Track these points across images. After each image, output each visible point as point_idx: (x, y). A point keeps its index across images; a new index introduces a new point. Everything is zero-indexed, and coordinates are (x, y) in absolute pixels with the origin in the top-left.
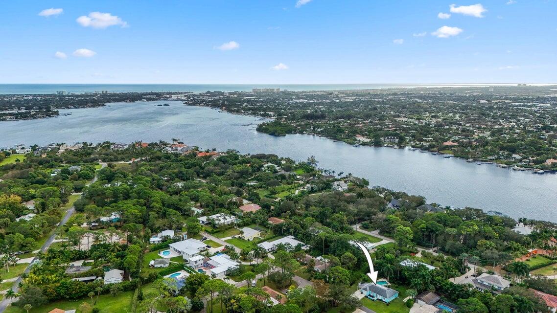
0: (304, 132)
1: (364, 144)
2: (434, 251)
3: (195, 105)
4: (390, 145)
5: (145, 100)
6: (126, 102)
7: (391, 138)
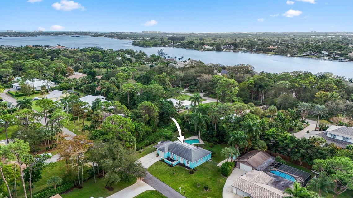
0: (166, 46)
1: (208, 50)
2: (263, 108)
3: (98, 37)
4: (227, 50)
5: (65, 35)
6: (51, 35)
7: (228, 46)
